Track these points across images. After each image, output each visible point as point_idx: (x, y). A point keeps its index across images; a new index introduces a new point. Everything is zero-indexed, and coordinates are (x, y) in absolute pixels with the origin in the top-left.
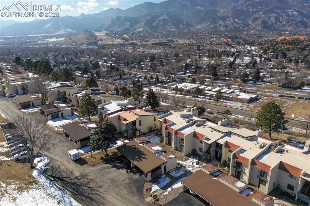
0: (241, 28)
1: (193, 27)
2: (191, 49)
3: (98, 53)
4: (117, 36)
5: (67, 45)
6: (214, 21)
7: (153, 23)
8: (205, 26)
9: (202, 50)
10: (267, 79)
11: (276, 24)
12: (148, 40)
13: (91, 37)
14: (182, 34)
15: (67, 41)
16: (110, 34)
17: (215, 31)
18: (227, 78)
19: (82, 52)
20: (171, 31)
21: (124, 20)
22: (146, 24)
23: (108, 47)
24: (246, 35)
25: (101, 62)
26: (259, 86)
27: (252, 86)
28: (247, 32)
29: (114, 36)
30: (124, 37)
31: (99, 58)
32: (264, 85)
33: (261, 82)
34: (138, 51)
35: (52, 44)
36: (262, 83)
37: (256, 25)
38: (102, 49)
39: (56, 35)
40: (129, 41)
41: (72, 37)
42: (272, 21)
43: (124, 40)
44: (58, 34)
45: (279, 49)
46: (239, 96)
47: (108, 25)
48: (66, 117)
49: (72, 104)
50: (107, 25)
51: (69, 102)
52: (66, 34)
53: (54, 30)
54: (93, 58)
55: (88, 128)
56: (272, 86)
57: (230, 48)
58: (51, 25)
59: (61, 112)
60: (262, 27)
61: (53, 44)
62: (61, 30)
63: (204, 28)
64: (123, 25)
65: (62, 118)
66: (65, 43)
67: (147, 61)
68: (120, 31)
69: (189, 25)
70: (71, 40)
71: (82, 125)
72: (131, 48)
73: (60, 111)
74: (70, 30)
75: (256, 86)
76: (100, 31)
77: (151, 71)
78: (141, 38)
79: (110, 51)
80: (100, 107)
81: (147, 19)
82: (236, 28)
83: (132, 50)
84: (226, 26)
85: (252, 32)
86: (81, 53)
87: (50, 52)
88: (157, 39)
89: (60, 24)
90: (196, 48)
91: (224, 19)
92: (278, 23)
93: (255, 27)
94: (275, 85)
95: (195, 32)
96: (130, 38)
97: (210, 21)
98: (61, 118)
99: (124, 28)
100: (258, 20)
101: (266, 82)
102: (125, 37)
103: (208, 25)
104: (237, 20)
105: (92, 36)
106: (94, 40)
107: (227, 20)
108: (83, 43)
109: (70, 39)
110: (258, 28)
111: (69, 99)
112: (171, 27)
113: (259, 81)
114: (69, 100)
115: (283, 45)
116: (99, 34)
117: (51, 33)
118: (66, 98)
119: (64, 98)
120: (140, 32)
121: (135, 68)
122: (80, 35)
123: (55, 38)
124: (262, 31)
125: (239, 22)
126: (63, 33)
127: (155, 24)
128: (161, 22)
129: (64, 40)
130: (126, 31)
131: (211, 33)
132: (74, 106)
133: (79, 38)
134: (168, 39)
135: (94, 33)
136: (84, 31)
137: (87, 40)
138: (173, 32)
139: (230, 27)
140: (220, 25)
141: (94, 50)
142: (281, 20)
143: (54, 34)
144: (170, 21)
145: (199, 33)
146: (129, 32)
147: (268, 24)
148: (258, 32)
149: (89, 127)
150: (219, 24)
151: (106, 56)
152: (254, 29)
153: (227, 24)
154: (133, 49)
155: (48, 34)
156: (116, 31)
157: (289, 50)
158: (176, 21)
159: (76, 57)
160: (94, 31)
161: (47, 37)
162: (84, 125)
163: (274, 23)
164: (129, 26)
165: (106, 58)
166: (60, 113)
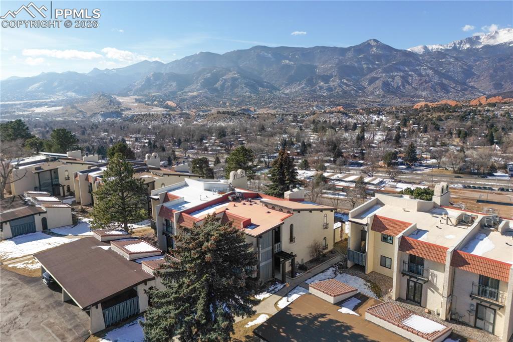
0: (352, 92)
1: (280, 90)
2: (283, 120)
3: (124, 127)
4: (156, 103)
5: (67, 118)
6: (311, 82)
7: (216, 83)
8: (297, 89)
9: (302, 122)
10: (428, 162)
11: (404, 86)
12: (209, 108)
13: (110, 104)
14: (263, 101)
15: (67, 110)
16: (143, 100)
17: (314, 97)
18: (360, 161)
19: (95, 127)
20: (245, 97)
21: (167, 78)
22: (204, 85)
23: (141, 119)
24: (362, 102)
25: (129, 141)
26: (419, 172)
27: (408, 173)
28: (362, 99)
29: (150, 103)
30: (167, 104)
31: (126, 135)
32: (427, 171)
33: (420, 166)
34: (193, 125)
35: (40, 116)
36: (422, 168)
37: (375, 88)
38: (131, 121)
39: (48, 102)
40: (177, 111)
41: (76, 105)
42: (398, 83)
43: (168, 110)
44: (52, 101)
45: (425, 118)
46: (397, 188)
47: (140, 86)
48: (56, 231)
49: (74, 199)
50: (138, 87)
51: (67, 196)
52: (67, 100)
53: (44, 94)
54: (115, 136)
55: (127, 257)
56: (440, 172)
57: (347, 118)
58: (40, 87)
59: (43, 215)
60: (383, 90)
61: (42, 116)
62: (58, 94)
63: (296, 92)
64: (165, 87)
65: (44, 232)
66: (64, 114)
67: (213, 138)
68: (160, 96)
69: (273, 88)
70: (74, 110)
71: (106, 248)
72: (181, 120)
73: (40, 213)
74: (74, 94)
75: (414, 172)
76: (126, 95)
77: (223, 153)
78: (196, 106)
79: (145, 124)
80: (157, 195)
81: (205, 77)
82: (345, 92)
83: (183, 123)
84: (330, 89)
85: (370, 98)
86: (92, 128)
87: (35, 127)
88: (222, 107)
89: (56, 84)
90: (290, 118)
91: (326, 79)
92: (407, 86)
93: (374, 92)
94: (445, 171)
95: (283, 97)
96: (177, 105)
97: (304, 82)
98: (39, 233)
99: (167, 91)
100: (377, 82)
101: (428, 166)
102: (169, 104)
103: (303, 88)
104: (345, 81)
105: (112, 102)
106: (116, 108)
107: (331, 80)
108: (96, 114)
109: (73, 107)
110: (378, 93)
111: (66, 189)
112: (245, 90)
113: (416, 164)
114: (66, 191)
115: (429, 113)
116: (125, 100)
117: (39, 99)
118: (58, 185)
119: (53, 185)
120: (194, 97)
121: (193, 148)
122: (91, 102)
123: (46, 107)
124: (384, 96)
125: (349, 83)
126: (61, 99)
127: (218, 85)
128: (229, 82)
129: (62, 109)
130: (172, 96)
131: (309, 100)
132: (79, 203)
133: (89, 106)
134: (240, 107)
135: (115, 98)
136: (99, 95)
137: (104, 109)
138: (249, 97)
139: (337, 91)
140: (321, 88)
141: (116, 123)
142: (410, 81)
143: (44, 101)
144: (243, 81)
145: (290, 100)
146: (175, 98)
147: (392, 86)
148: (379, 98)
149: (131, 254)
150: (319, 86)
151: (138, 131)
152: (372, 93)
153: (332, 86)
154: (185, 121)
155: (33, 100)
156: (154, 96)
157: (441, 120)
158: (252, 81)
159: (83, 133)
160: (115, 96)
161: (32, 106)
162: (113, 247)
163: (400, 86)
164: (175, 88)
165: (138, 136)
166: (38, 219)
